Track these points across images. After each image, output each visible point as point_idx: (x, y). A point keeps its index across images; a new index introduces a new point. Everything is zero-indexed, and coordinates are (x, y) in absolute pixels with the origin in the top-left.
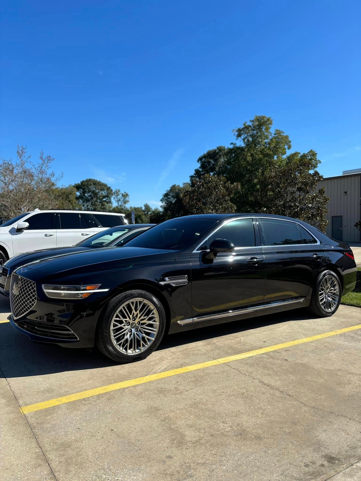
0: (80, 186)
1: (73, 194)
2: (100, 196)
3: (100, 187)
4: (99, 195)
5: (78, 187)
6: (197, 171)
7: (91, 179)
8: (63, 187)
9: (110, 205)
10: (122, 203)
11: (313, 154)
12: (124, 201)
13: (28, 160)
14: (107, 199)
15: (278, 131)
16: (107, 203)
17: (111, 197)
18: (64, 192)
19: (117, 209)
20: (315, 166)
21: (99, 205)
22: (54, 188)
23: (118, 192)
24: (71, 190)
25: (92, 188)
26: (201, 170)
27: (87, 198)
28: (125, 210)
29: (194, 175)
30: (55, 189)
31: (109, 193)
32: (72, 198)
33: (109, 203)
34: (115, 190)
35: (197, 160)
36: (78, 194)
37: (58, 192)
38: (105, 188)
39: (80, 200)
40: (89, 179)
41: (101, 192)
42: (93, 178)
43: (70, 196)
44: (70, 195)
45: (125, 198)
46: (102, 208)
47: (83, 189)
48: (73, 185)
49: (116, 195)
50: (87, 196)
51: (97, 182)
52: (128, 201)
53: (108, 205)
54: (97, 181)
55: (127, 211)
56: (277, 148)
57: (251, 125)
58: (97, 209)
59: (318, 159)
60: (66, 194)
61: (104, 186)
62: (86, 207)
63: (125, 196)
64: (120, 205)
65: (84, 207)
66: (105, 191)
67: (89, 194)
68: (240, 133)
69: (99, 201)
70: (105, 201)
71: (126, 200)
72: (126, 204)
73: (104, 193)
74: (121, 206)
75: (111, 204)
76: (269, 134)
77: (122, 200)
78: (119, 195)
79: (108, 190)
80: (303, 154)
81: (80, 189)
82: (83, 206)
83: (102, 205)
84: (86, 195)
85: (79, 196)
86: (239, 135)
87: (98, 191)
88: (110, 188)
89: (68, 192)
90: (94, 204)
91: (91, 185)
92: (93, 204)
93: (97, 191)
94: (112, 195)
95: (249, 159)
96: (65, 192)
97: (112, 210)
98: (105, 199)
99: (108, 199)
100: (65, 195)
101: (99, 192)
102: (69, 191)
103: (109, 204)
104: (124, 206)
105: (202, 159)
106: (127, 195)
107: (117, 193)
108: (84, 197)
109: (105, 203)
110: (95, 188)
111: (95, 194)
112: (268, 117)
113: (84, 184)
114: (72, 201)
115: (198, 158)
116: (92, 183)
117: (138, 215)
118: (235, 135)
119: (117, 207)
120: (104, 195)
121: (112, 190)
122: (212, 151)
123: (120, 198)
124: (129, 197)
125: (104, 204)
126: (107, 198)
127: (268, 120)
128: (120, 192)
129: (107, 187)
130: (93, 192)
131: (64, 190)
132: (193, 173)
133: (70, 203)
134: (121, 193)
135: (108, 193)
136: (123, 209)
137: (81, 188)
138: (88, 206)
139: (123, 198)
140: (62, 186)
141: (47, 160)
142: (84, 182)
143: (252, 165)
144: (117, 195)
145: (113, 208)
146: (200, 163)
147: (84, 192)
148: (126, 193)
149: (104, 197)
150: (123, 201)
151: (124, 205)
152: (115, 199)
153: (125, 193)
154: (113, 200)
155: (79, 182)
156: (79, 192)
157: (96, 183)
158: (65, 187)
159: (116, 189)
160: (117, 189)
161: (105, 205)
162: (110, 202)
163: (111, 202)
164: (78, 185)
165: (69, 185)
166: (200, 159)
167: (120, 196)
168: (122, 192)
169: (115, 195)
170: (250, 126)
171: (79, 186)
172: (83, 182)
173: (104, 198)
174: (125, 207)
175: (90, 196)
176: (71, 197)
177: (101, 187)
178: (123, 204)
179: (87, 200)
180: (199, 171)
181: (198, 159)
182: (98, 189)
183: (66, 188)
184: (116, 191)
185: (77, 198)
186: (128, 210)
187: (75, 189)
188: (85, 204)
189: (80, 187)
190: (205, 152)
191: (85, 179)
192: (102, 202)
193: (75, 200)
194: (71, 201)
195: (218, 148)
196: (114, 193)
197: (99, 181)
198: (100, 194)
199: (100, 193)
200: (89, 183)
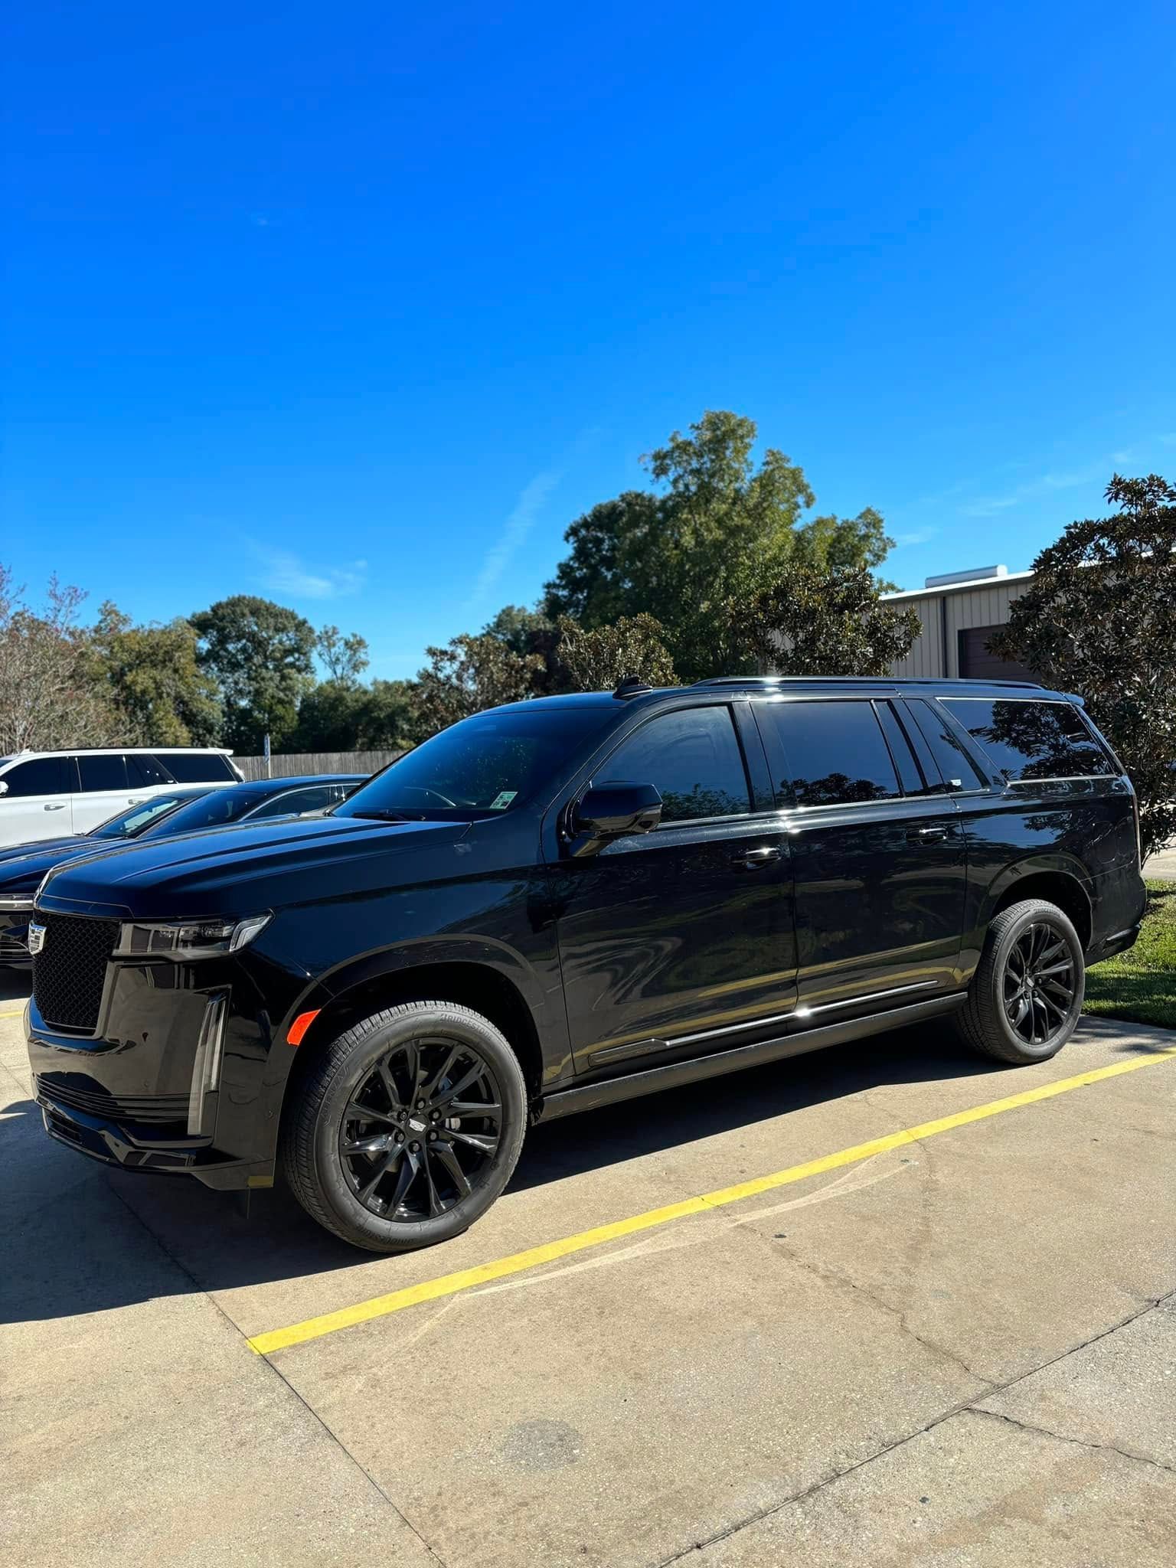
0: (210, 620)
1: (185, 649)
2: (273, 651)
3: (271, 621)
4: (271, 648)
5: (202, 625)
6: (565, 570)
7: (244, 598)
8: (155, 626)
9: (309, 676)
10: (346, 668)
11: (873, 521)
12: (353, 662)
13: (18, 598)
14: (298, 659)
15: (773, 454)
16: (299, 671)
17: (310, 651)
18: (157, 644)
19: (329, 689)
20: (880, 556)
21: (271, 679)
22: (125, 630)
23: (332, 636)
24: (179, 636)
25: (250, 624)
26: (576, 565)
27: (234, 656)
28: (356, 691)
29: (558, 581)
30: (128, 636)
31: (301, 640)
32: (182, 660)
33: (304, 670)
34: (323, 630)
35: (562, 534)
36: (204, 645)
37: (139, 643)
38: (290, 625)
39: (213, 666)
40: (237, 596)
41: (277, 637)
42: (249, 593)
43: (177, 655)
44: (176, 651)
45: (354, 654)
46: (281, 687)
47: (220, 630)
48: (189, 617)
49: (326, 643)
50: (234, 652)
51: (263, 607)
52: (364, 664)
53: (300, 677)
54: (262, 601)
55: (362, 696)
56: (765, 509)
57: (694, 441)
58: (266, 690)
59: (888, 536)
60: (165, 649)
61: (287, 617)
62: (232, 685)
63: (355, 645)
64: (339, 675)
65: (227, 688)
66: (291, 635)
67: (240, 646)
68: (661, 463)
69: (271, 667)
70: (292, 665)
71: (360, 660)
72: (358, 671)
73: (288, 639)
74: (342, 678)
75: (312, 672)
76: (744, 466)
77: (345, 659)
78: (334, 645)
79: (300, 631)
80: (844, 522)
81: (211, 631)
82: (223, 682)
83: (283, 678)
84: (231, 647)
85: (209, 651)
86: (661, 471)
87: (267, 633)
88: (305, 622)
89: (169, 642)
90: (256, 677)
91: (243, 615)
92: (253, 674)
93: (264, 634)
94: (314, 644)
95: (688, 541)
96: (161, 644)
97: (315, 692)
98: (290, 659)
99: (302, 658)
100: (162, 651)
101: (270, 638)
102: (174, 638)
103: (304, 673)
104: (353, 678)
105: (579, 531)
106: (361, 643)
107: (329, 638)
108: (222, 653)
109: (292, 672)
110: (257, 624)
111: (259, 645)
112: (739, 417)
113: (220, 612)
114: (184, 669)
115: (566, 528)
116: (246, 611)
117: (399, 707)
118: (646, 469)
119: (330, 683)
120: (287, 647)
121: (311, 630)
122: (606, 506)
123: (340, 653)
124: (369, 650)
125: (289, 673)
126: (296, 655)
127: (740, 424)
128: (339, 636)
129: (296, 622)
130: (252, 637)
131: (157, 638)
132: (552, 574)
133: (177, 677)
134: (342, 639)
135: (297, 638)
136: (348, 689)
137: (212, 626)
138: (236, 683)
139: (349, 652)
140: (151, 624)
141: (69, 598)
142: (223, 608)
143: (695, 559)
144: (329, 643)
145: (317, 685)
146: (573, 543)
147: (223, 640)
148: (358, 638)
149: (289, 652)
150: (349, 661)
151: (353, 674)
152: (323, 657)
153: (355, 636)
154: (315, 659)
155: (204, 607)
156: (207, 640)
157: (258, 609)
158: (161, 627)
159: (325, 626)
160: (330, 626)
161: (291, 679)
162: (308, 668)
163: (312, 666)
164: (202, 618)
165: (173, 617)
166: (574, 531)
167: (339, 648)
168: (345, 633)
169: (323, 646)
170: (690, 444)
171: (204, 621)
172: (219, 606)
173: (286, 657)
174: (354, 682)
175: (244, 650)
176: (180, 657)
177: (276, 623)
178: (350, 673)
179: (235, 666)
180: (571, 568)
181: (567, 532)
182: (268, 628)
183: (166, 627)
184: (326, 633)
185: (201, 660)
186: (365, 692)
187: (194, 631)
188: (228, 678)
189: (209, 623)
190: (587, 511)
191: (224, 600)
192: (283, 670)
193: (192, 668)
194: (181, 672)
195: (623, 498)
196: (320, 638)
197: (271, 603)
198: (273, 644)
199: (276, 641)
200: (238, 610)
